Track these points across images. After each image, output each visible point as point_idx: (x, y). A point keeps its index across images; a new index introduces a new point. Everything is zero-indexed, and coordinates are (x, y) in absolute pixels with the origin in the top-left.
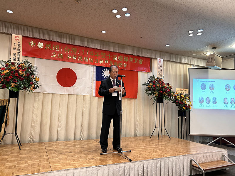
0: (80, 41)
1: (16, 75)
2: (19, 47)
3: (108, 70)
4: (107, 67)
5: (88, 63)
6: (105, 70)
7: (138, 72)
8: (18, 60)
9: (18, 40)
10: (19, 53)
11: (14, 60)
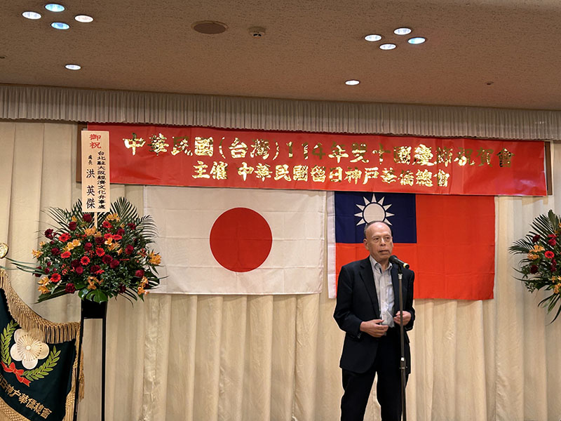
0: (280, 115)
1: (100, 252)
2: (103, 166)
3: (378, 200)
4: (373, 193)
5: (308, 186)
6: (367, 202)
7: (496, 198)
8: (100, 205)
9: (97, 145)
10: (103, 185)
11: (91, 205)
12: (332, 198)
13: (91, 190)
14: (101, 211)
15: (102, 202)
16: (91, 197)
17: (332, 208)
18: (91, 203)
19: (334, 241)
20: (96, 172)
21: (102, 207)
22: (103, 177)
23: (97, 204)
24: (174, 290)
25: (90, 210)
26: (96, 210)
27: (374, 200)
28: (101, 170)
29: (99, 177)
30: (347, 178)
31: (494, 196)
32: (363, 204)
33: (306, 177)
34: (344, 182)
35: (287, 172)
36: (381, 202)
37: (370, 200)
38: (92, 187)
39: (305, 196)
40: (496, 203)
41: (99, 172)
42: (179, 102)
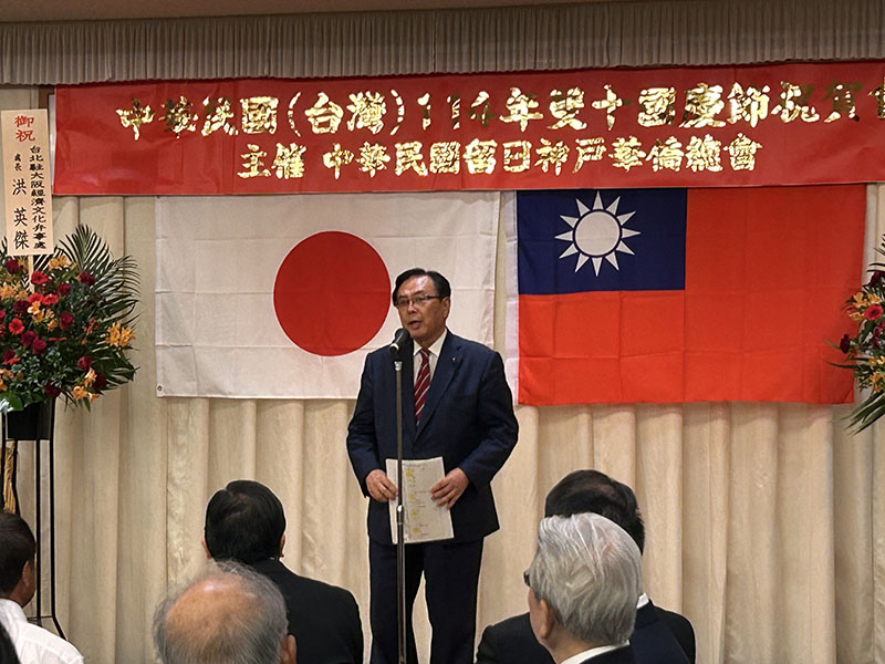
1: (16, 326)
2: (39, 172)
3: (606, 205)
4: (596, 190)
5: (460, 183)
6: (583, 209)
7: (870, 188)
8: (37, 241)
9: (29, 135)
10: (40, 206)
11: (22, 242)
12: (512, 204)
13: (20, 217)
14: (40, 252)
15: (40, 236)
16: (21, 228)
17: (512, 224)
18: (21, 239)
19: (516, 291)
20: (28, 183)
21: (41, 245)
22: (41, 193)
23: (32, 241)
24: (210, 391)
25: (20, 252)
26: (30, 251)
27: (598, 204)
28: (37, 179)
29: (33, 193)
30: (539, 162)
31: (866, 184)
32: (576, 214)
33: (457, 165)
34: (534, 171)
35: (420, 157)
36: (613, 208)
37: (590, 205)
38: (23, 210)
39: (456, 203)
40: (871, 200)
41: (34, 184)
42: (207, 33)
